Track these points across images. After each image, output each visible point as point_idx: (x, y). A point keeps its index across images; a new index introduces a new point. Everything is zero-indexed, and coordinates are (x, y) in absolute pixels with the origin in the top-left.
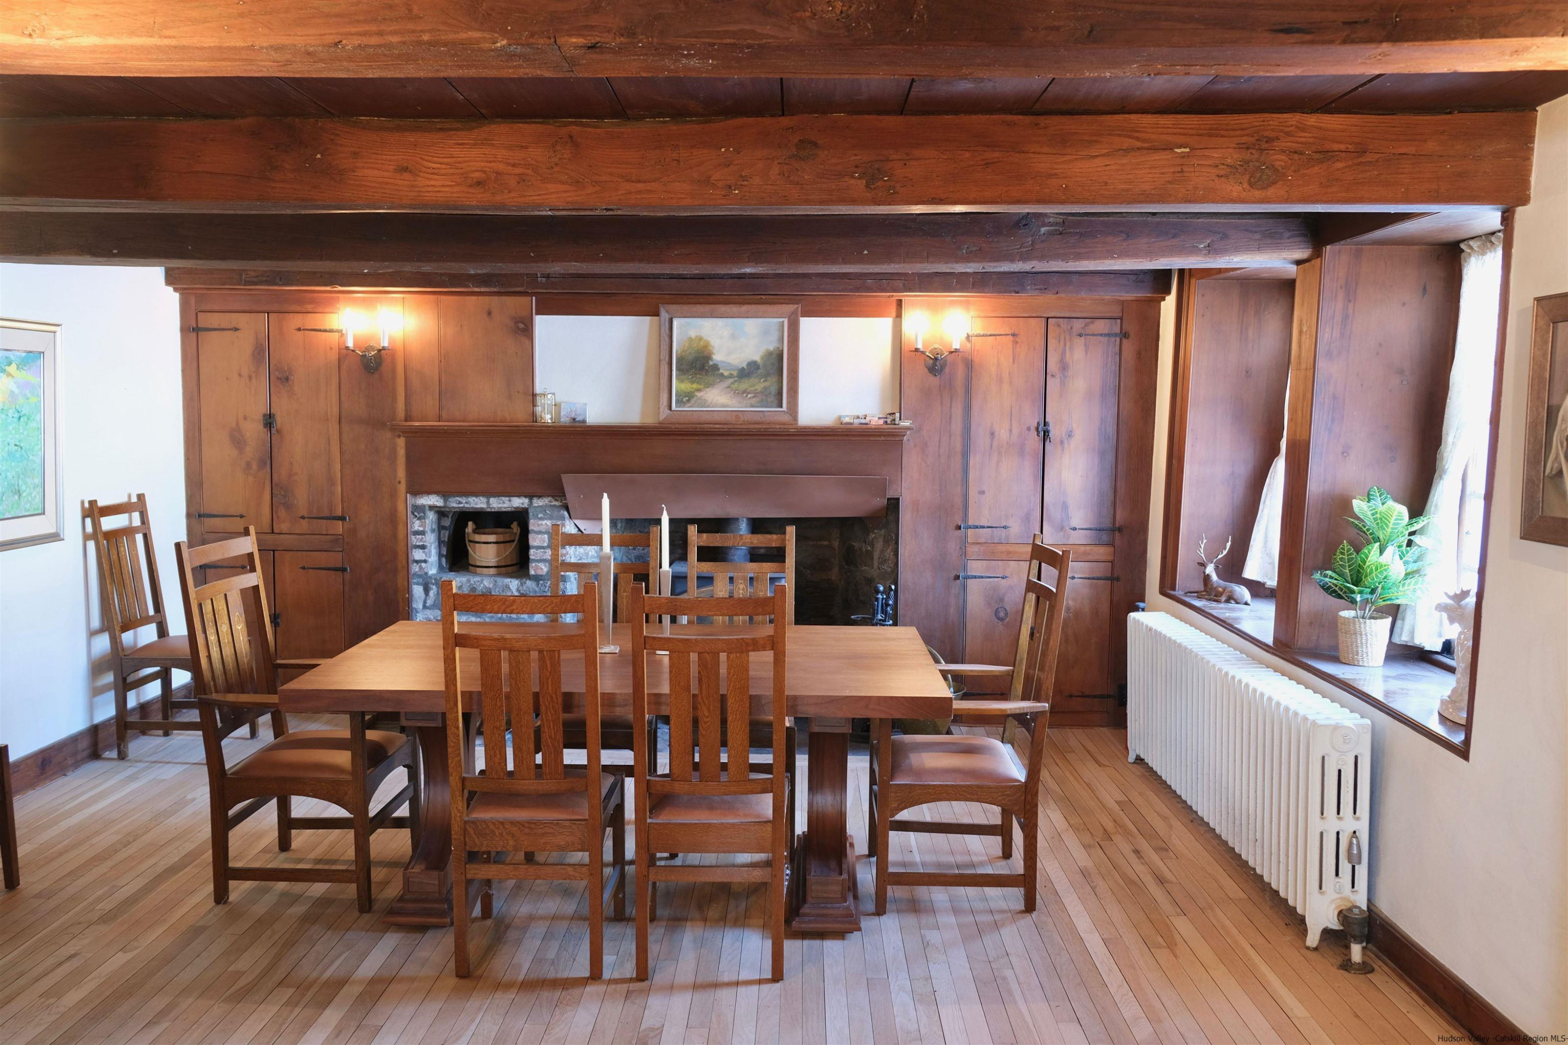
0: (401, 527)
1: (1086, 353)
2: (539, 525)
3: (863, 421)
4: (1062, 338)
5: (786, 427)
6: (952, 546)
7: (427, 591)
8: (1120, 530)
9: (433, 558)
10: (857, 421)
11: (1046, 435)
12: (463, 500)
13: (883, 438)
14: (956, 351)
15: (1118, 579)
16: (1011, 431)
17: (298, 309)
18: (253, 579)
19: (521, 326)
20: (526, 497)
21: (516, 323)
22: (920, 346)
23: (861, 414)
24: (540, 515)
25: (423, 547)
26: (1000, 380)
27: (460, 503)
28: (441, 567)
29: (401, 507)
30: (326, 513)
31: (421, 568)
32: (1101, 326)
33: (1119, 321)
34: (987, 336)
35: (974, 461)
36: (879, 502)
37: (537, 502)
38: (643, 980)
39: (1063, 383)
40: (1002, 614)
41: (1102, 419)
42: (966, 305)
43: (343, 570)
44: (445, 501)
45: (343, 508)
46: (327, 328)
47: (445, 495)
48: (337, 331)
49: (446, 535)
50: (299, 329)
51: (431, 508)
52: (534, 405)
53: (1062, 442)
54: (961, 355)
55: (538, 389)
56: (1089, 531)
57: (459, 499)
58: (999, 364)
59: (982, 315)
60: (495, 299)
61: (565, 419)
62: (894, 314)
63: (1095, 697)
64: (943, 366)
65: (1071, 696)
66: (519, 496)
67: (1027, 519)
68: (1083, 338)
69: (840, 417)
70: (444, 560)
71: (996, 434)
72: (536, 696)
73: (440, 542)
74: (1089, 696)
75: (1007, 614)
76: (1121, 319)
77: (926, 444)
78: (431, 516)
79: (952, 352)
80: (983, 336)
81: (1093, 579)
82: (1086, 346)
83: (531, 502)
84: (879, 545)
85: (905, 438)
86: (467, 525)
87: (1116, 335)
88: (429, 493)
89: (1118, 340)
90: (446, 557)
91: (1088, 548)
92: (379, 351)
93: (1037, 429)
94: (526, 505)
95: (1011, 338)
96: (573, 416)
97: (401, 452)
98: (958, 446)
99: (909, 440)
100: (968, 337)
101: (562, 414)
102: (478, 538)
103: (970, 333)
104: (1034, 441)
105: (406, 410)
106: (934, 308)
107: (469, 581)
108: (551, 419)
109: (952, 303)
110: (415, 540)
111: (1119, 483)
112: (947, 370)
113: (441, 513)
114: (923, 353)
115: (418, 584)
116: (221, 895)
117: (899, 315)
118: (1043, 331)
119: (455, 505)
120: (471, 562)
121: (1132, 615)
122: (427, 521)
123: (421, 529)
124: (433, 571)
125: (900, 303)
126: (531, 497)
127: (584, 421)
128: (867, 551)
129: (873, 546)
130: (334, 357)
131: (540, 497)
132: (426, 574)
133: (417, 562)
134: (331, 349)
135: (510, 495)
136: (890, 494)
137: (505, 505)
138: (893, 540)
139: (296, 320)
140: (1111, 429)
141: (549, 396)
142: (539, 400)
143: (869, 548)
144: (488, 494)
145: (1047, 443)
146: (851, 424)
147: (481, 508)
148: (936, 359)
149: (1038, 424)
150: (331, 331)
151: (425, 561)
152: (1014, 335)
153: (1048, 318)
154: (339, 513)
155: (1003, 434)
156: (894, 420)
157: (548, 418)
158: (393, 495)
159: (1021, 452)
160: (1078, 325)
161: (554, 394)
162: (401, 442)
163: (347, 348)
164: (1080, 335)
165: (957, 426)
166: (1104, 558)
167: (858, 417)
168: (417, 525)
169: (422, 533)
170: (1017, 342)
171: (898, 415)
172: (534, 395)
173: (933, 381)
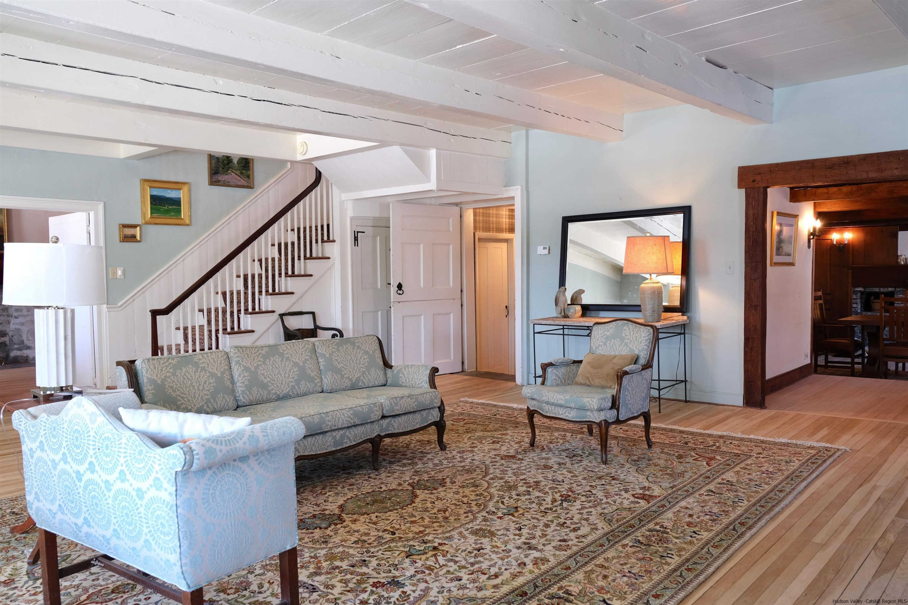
0: (849, 297)
7: (857, 314)
9: (859, 307)
18: (821, 302)
19: (893, 235)
20: (893, 287)
21: (891, 234)
24: (898, 293)
25: (856, 303)
27: (870, 290)
28: (861, 310)
29: (849, 290)
37: (898, 289)
44: (865, 289)
47: (865, 287)
48: (830, 239)
49: (863, 300)
51: (860, 291)
52: (898, 259)
55: (899, 254)
57: (869, 288)
60: (884, 227)
66: (891, 287)
70: (862, 308)
72: (903, 322)
73: (861, 302)
78: (859, 294)
83: (895, 289)
86: (871, 297)
88: (859, 287)
90: (864, 306)
92: (844, 244)
94: (893, 290)
97: (850, 274)
102: (875, 301)
105: (852, 262)
107: (872, 314)
108: (904, 263)
110: (853, 301)
113: (861, 292)
115: (854, 312)
119: (868, 290)
120: (872, 308)
124: (859, 311)
126: (895, 288)
130: (829, 247)
131: (898, 288)
132: (857, 311)
133: (854, 308)
134: (828, 245)
135: (888, 287)
137: (886, 290)
141: (903, 256)
142: (899, 257)
144: (880, 287)
147: (877, 291)
150: (828, 240)
151: (857, 307)
157: (902, 263)
158: (847, 287)
162: (850, 271)
163: (833, 244)
168: (854, 297)
169: (856, 299)
172: (898, 256)
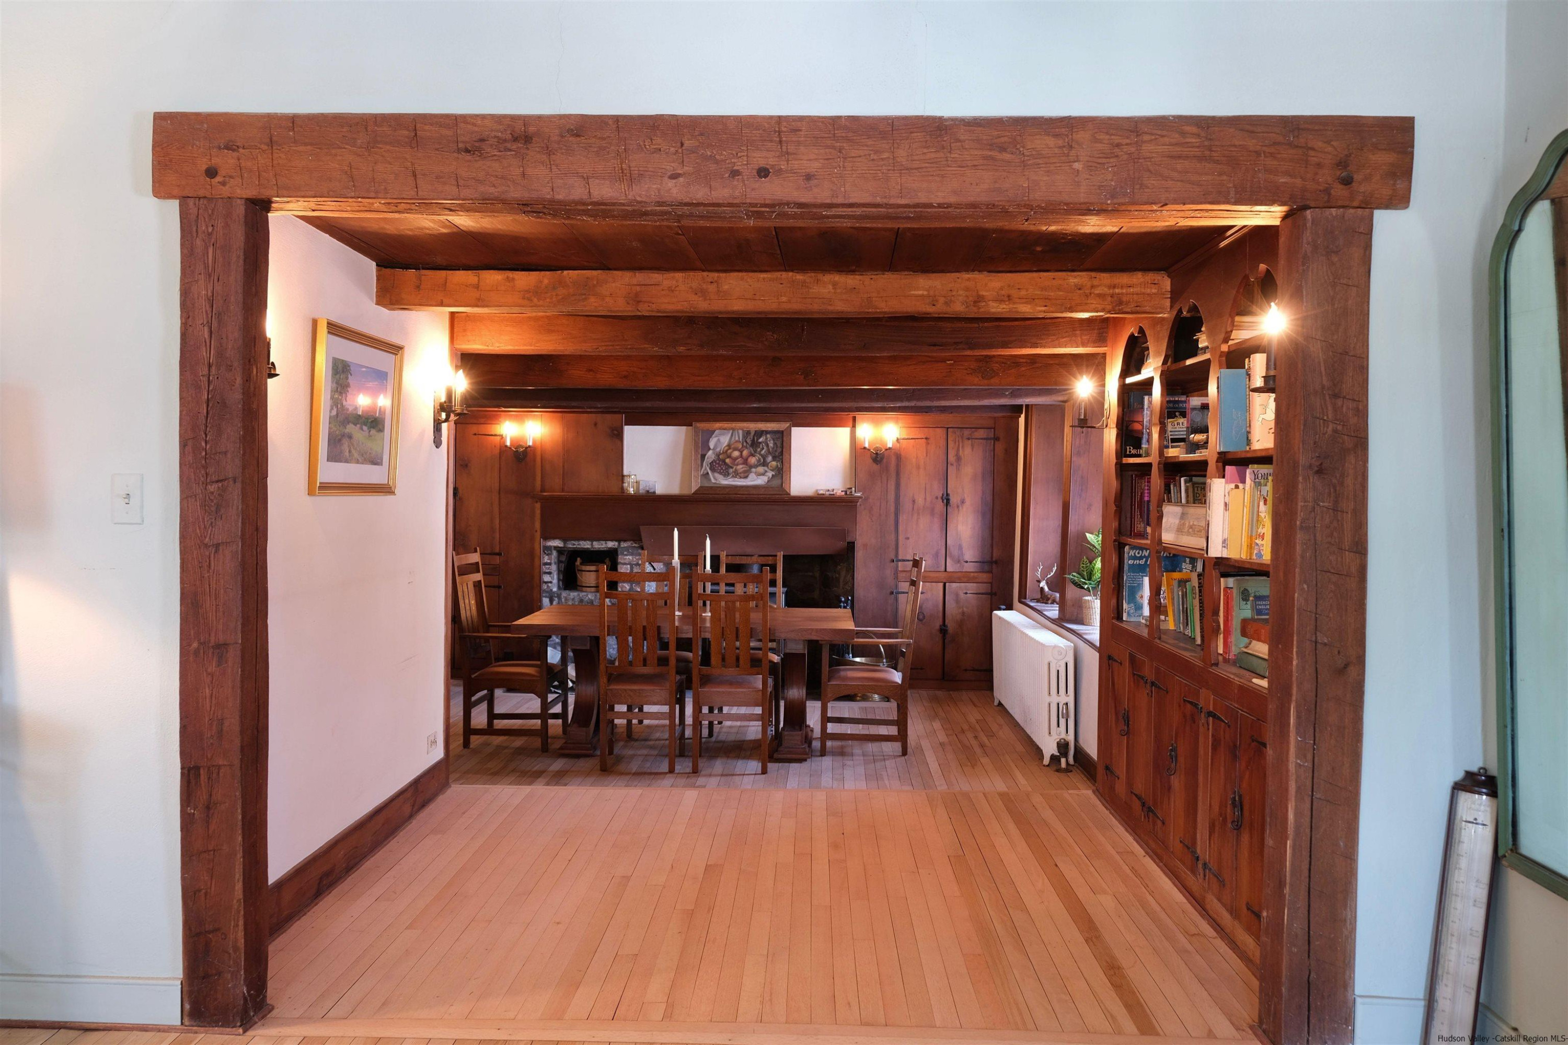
0: (536, 560)
1: (973, 451)
2: (624, 559)
3: (832, 493)
4: (957, 439)
5: (782, 496)
6: (889, 572)
7: (551, 602)
8: (996, 562)
9: (555, 581)
10: (828, 493)
11: (946, 500)
12: (576, 543)
13: (844, 504)
14: (890, 448)
15: (995, 594)
16: (925, 499)
17: (475, 422)
19: (616, 432)
20: (616, 541)
21: (613, 430)
22: (867, 445)
23: (830, 489)
24: (625, 553)
25: (550, 573)
26: (918, 467)
27: (574, 545)
28: (559, 588)
29: (537, 546)
30: (488, 552)
31: (548, 586)
32: (981, 433)
33: (993, 430)
34: (909, 439)
35: (902, 518)
36: (841, 545)
37: (624, 545)
38: (696, 773)
39: (958, 469)
40: (921, 617)
41: (983, 492)
42: (896, 421)
43: (499, 587)
44: (565, 544)
45: (500, 548)
46: (493, 433)
47: (565, 540)
48: (499, 435)
49: (563, 565)
50: (475, 434)
51: (555, 548)
52: (623, 482)
53: (958, 507)
54: (893, 451)
55: (625, 472)
56: (976, 564)
57: (573, 542)
58: (917, 457)
59: (907, 426)
60: (599, 415)
61: (642, 491)
62: (851, 425)
63: (981, 671)
64: (882, 459)
65: (966, 670)
66: (612, 540)
67: (937, 555)
68: (970, 441)
69: (817, 491)
70: (561, 583)
71: (916, 501)
73: (559, 571)
74: (977, 670)
75: (924, 617)
76: (994, 428)
77: (871, 507)
78: (555, 553)
79: (886, 450)
80: (907, 439)
81: (979, 594)
82: (972, 446)
83: (619, 544)
84: (843, 573)
85: (858, 503)
86: (576, 560)
87: (990, 439)
88: (554, 538)
89: (993, 441)
90: (563, 581)
91: (976, 574)
92: (526, 448)
93: (942, 498)
94: (616, 547)
95: (925, 440)
96: (647, 489)
97: (538, 512)
98: (892, 509)
99: (860, 505)
100: (898, 440)
101: (641, 488)
102: (584, 568)
103: (899, 437)
104: (940, 506)
105: (542, 485)
106: (877, 423)
107: (579, 595)
108: (634, 491)
109: (887, 419)
110: (544, 568)
111: (994, 532)
112: (885, 461)
113: (560, 551)
114: (869, 450)
115: (546, 597)
116: (466, 744)
117: (854, 426)
118: (945, 436)
119: (571, 546)
120: (578, 584)
121: (995, 612)
122: (553, 557)
123: (549, 561)
124: (555, 589)
125: (854, 419)
126: (619, 541)
127: (654, 492)
128: (836, 578)
129: (839, 574)
130: (497, 451)
131: (625, 541)
132: (551, 590)
133: (546, 583)
134: (495, 446)
135: (606, 540)
136: (849, 539)
137: (603, 546)
138: (851, 569)
139: (474, 429)
140: (989, 498)
141: (633, 477)
142: (626, 479)
143: (837, 576)
144: (592, 540)
145: (948, 507)
146: (824, 494)
147: (587, 548)
148: (877, 454)
149: (943, 495)
150: (496, 435)
151: (551, 582)
152: (926, 438)
153: (948, 428)
154: (497, 550)
155: (920, 501)
156: (851, 492)
157: (631, 491)
158: (532, 539)
159: (932, 512)
160: (967, 433)
161: (635, 475)
162: (538, 506)
163: (506, 446)
164: (968, 439)
165: (891, 496)
166: (985, 581)
167: (829, 491)
168: (546, 559)
169: (550, 564)
170: (928, 443)
171: (853, 489)
172: (623, 476)
173: (876, 467)
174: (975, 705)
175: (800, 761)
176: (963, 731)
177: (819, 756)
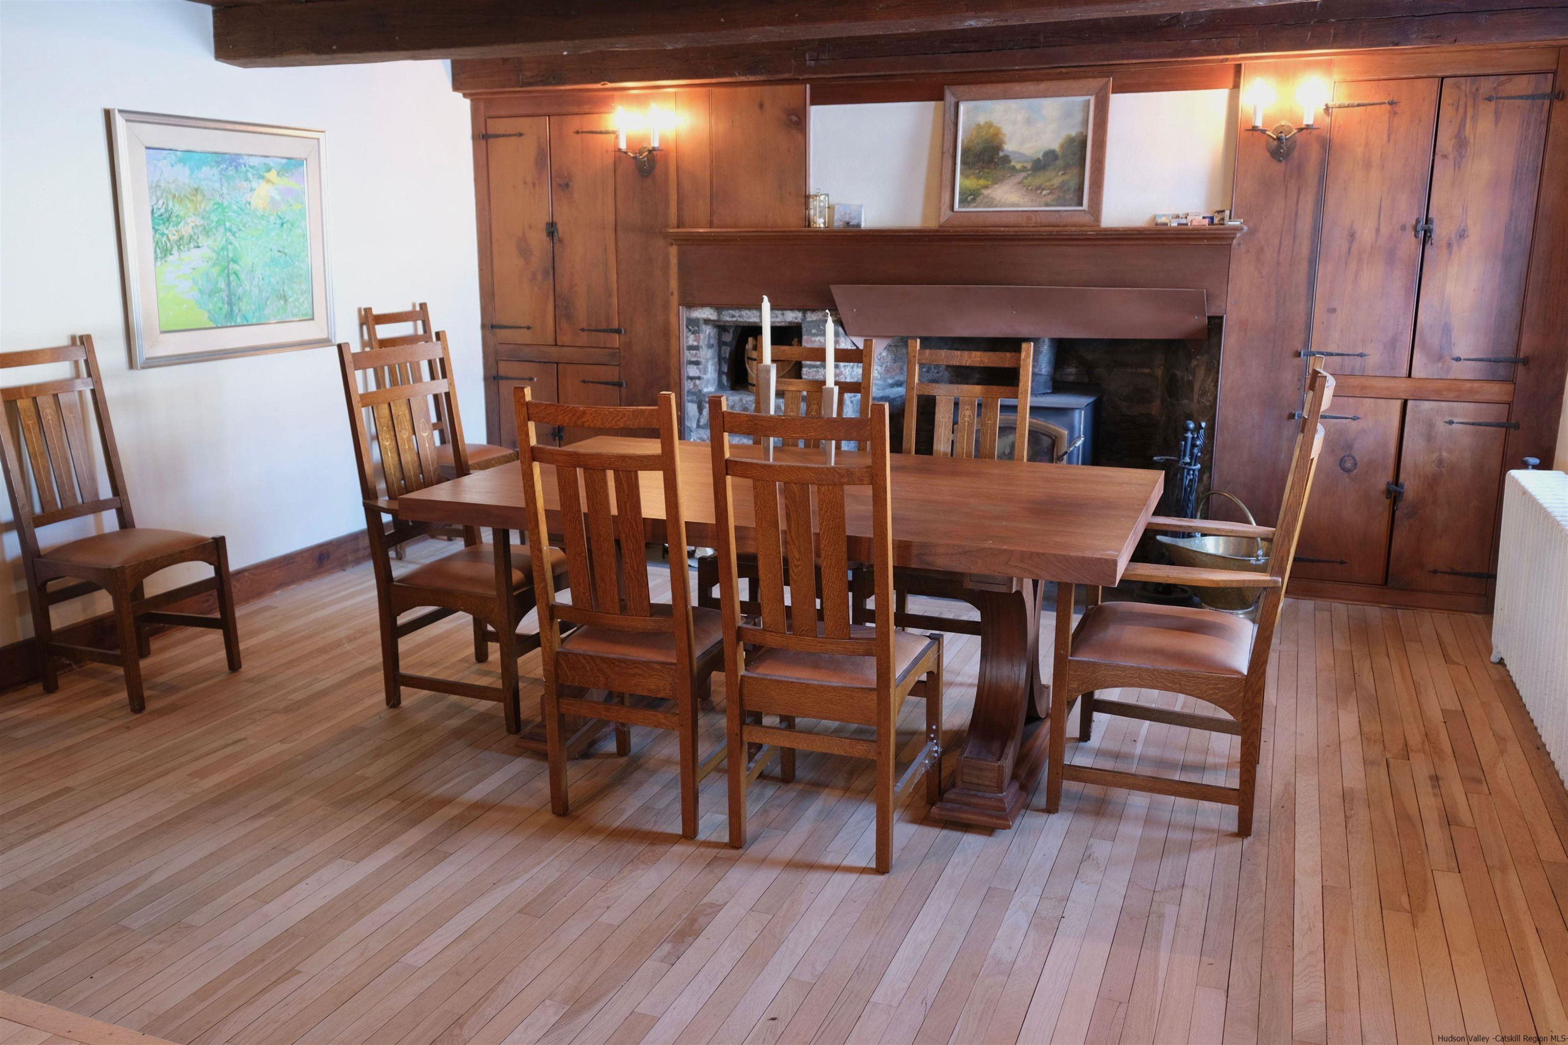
0: (673, 341)
1: (1496, 124)
2: (812, 341)
3: (1184, 221)
4: (1462, 103)
5: (1083, 229)
6: (1288, 377)
7: (700, 409)
8: (1526, 361)
9: (711, 375)
10: (1174, 224)
11: (1426, 235)
12: (737, 313)
13: (1205, 242)
14: (1308, 127)
15: (1517, 426)
16: (1378, 230)
17: (576, 110)
18: (443, 385)
19: (794, 118)
20: (799, 310)
21: (789, 115)
22: (1259, 123)
23: (1181, 212)
24: (814, 331)
25: (697, 363)
26: (1368, 165)
27: (733, 316)
28: (720, 386)
29: (673, 319)
30: (604, 326)
31: (695, 385)
32: (1522, 85)
33: (1550, 76)
34: (1353, 106)
35: (1324, 271)
36: (1197, 321)
37: (809, 316)
38: (738, 848)
39: (1458, 165)
40: (1349, 465)
41: (1511, 213)
42: (1328, 66)
43: (619, 385)
44: (719, 314)
45: (619, 321)
46: (603, 129)
47: (719, 308)
48: (614, 132)
49: (727, 351)
50: (577, 132)
51: (707, 321)
52: (807, 206)
53: (1449, 245)
54: (1315, 132)
55: (812, 190)
56: (1480, 363)
57: (732, 312)
58: (1367, 144)
59: (1349, 79)
60: (767, 89)
61: (838, 224)
62: (1231, 85)
63: (1469, 575)
64: (1290, 150)
65: (1435, 572)
66: (792, 309)
67: (1393, 343)
68: (1493, 103)
69: (1155, 217)
70: (724, 378)
71: (1357, 236)
73: (720, 359)
74: (1460, 574)
75: (1355, 464)
76: (1555, 73)
77: (1262, 249)
78: (708, 330)
79: (1301, 130)
80: (1348, 106)
81: (1480, 424)
82: (1497, 114)
83: (804, 316)
84: (1201, 373)
85: (1235, 242)
86: (747, 342)
87: (1543, 96)
88: (703, 305)
89: (1547, 102)
90: (728, 374)
91: (1476, 385)
92: (650, 151)
93: (1415, 228)
94: (799, 320)
95: (1388, 107)
96: (847, 219)
97: (674, 261)
98: (1305, 251)
99: (1239, 244)
100: (1327, 108)
101: (836, 217)
103: (1330, 104)
104: (1409, 244)
105: (678, 216)
106: (1284, 73)
107: (741, 400)
108: (824, 223)
109: (1309, 65)
110: (688, 355)
111: (1529, 299)
112: (1296, 154)
114: (1263, 132)
115: (692, 401)
116: (393, 700)
117: (1236, 86)
118: (1435, 96)
119: (728, 319)
120: (750, 381)
121: (1514, 473)
122: (702, 336)
123: (695, 344)
124: (710, 388)
125: (1238, 69)
126: (804, 310)
127: (859, 225)
128: (1189, 381)
129: (1194, 374)
130: (609, 160)
131: (813, 310)
132: (700, 391)
133: (692, 378)
134: (607, 152)
135: (783, 308)
136: (1213, 311)
137: (778, 320)
138: (1213, 368)
139: (575, 123)
140: (1524, 227)
141: (822, 198)
142: (813, 203)
143: (1191, 378)
145: (1428, 247)
146: (1166, 224)
147: (755, 322)
148: (1279, 139)
149: (1418, 221)
150: (607, 132)
151: (699, 378)
152: (1391, 103)
153: (1443, 78)
154: (615, 325)
155: (1366, 234)
156: (1223, 219)
157: (821, 222)
158: (666, 307)
159: (1391, 258)
160: (1486, 85)
161: (827, 195)
162: (674, 251)
163: (620, 150)
164: (1489, 99)
165: (1305, 225)
166: (1498, 398)
167: (1178, 217)
168: (690, 339)
169: (696, 348)
170: (1395, 113)
171: (1227, 213)
172: (807, 197)
173: (1278, 168)
174: (1446, 658)
175: (988, 830)
176: (1406, 753)
177: (1043, 811)
